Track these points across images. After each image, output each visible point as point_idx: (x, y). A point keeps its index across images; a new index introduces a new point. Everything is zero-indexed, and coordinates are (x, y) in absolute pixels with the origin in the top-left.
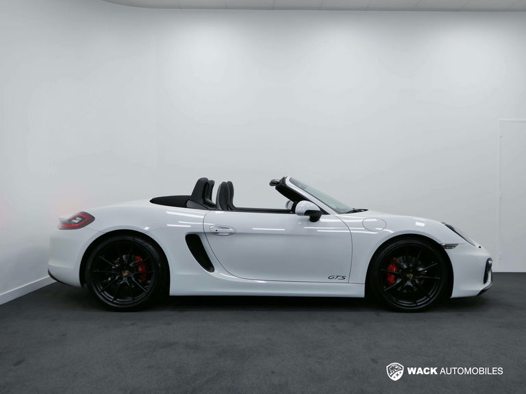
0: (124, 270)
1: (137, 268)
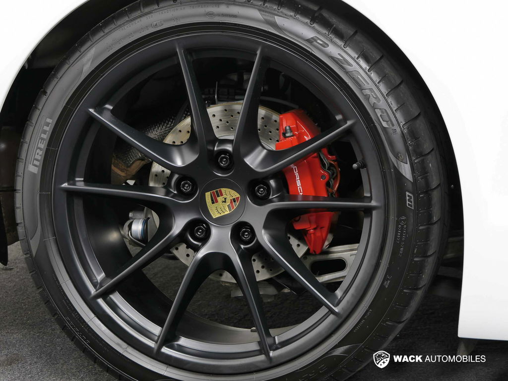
0: (216, 185)
1: (282, 177)
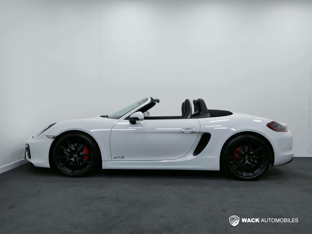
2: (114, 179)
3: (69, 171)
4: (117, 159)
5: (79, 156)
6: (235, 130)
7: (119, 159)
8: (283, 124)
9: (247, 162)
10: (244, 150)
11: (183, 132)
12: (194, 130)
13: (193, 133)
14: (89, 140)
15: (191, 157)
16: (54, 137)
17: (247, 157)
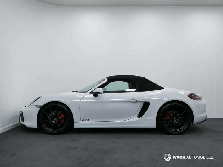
2: (83, 135)
3: (51, 130)
4: (85, 121)
5: (58, 119)
6: (166, 100)
7: (86, 121)
8: (199, 95)
9: (175, 121)
10: (173, 113)
11: (130, 102)
12: (138, 100)
13: (137, 102)
14: (65, 108)
15: (136, 119)
16: (40, 107)
17: (175, 118)
